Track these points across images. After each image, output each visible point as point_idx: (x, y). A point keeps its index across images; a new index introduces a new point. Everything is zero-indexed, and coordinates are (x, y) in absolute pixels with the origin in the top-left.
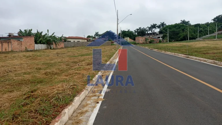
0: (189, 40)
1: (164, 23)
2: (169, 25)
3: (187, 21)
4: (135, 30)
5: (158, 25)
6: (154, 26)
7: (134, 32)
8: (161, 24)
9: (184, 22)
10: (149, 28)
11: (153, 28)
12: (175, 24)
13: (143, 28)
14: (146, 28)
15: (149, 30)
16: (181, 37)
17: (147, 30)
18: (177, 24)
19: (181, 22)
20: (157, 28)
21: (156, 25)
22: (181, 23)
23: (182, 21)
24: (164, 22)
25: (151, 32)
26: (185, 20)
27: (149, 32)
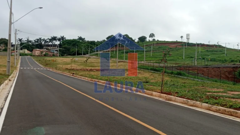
0: (83, 55)
1: (64, 37)
4: (35, 40)
5: (58, 38)
6: (54, 39)
7: (34, 41)
8: (61, 37)
9: (80, 38)
10: (50, 40)
11: (54, 40)
13: (44, 39)
14: (47, 39)
15: (50, 42)
16: (74, 52)
17: (47, 42)
19: (78, 38)
20: (57, 40)
21: (56, 37)
22: (78, 39)
23: (79, 37)
24: (63, 36)
25: (51, 43)
26: (82, 37)
27: (49, 44)
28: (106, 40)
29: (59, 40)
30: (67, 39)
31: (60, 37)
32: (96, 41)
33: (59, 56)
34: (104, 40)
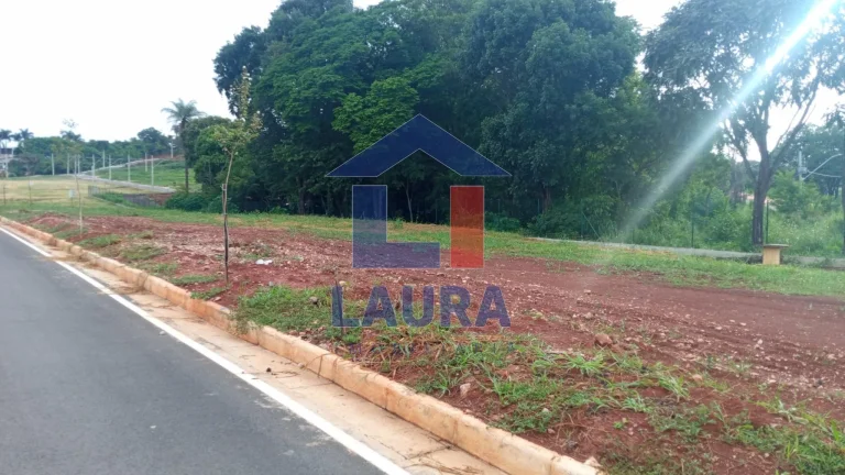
1: (29, 132)
5: (14, 134)
6: (4, 135)
9: (70, 135)
19: (65, 134)
20: (11, 138)
21: (9, 132)
22: (64, 137)
24: (27, 130)
28: (138, 138)
29: (17, 137)
30: (35, 136)
31: (19, 132)
32: (111, 141)
33: (11, 176)
34: (134, 140)
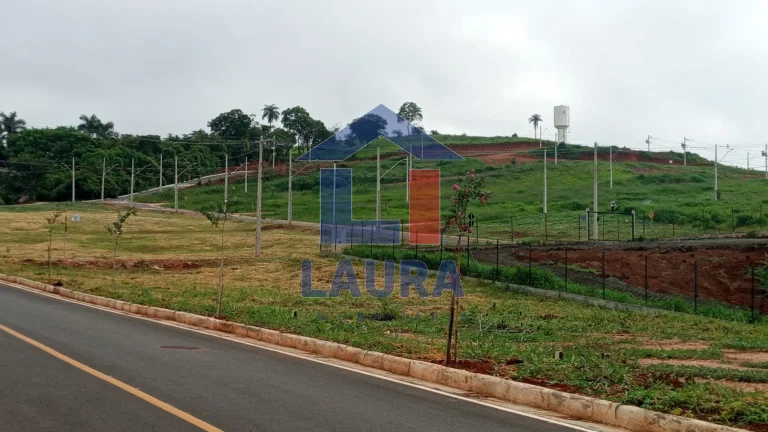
0: (105, 198)
1: (17, 119)
2: (36, 131)
3: (104, 122)
9: (92, 124)
12: (59, 129)
16: (61, 186)
18: (63, 128)
19: (83, 122)
22: (81, 127)
23: (83, 118)
24: (14, 115)
26: (99, 117)
28: (208, 131)
30: (29, 126)
32: (164, 136)
34: (200, 134)
